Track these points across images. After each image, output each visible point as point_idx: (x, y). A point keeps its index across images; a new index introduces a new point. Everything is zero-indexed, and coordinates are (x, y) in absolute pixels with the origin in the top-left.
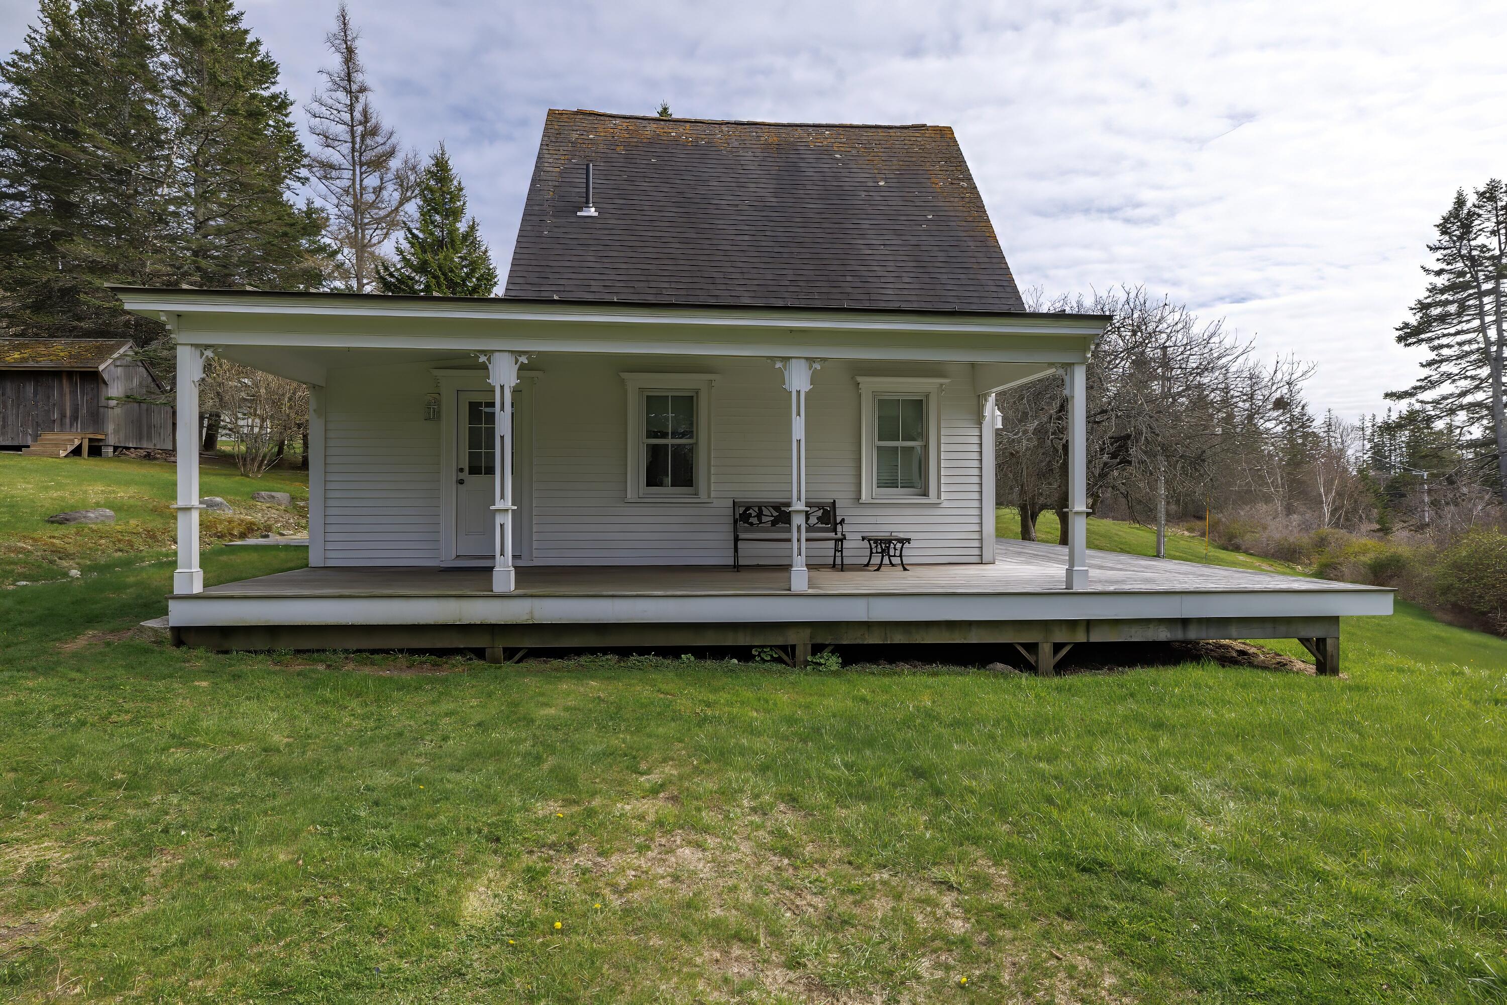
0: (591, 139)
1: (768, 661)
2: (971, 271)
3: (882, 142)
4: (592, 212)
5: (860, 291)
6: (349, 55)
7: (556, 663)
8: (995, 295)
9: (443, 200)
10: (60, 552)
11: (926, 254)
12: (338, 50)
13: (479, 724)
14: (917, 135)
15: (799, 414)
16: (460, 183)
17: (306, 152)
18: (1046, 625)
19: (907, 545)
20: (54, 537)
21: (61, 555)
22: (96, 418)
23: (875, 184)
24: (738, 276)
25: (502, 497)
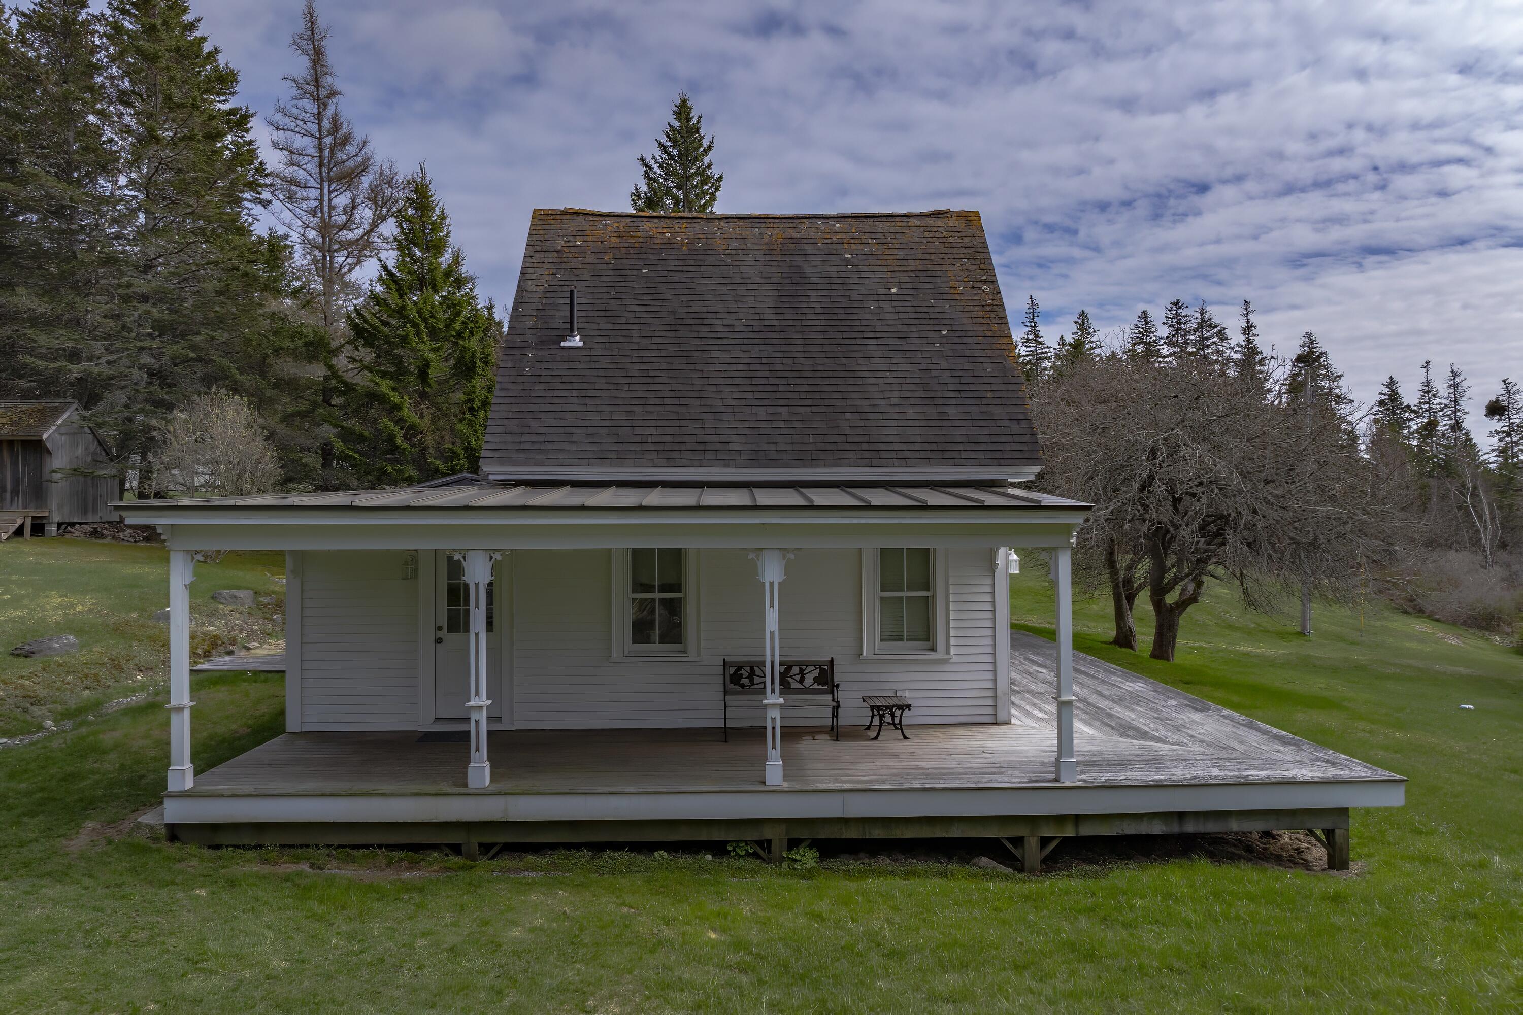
0: (578, 246)
1: (742, 857)
2: (984, 402)
3: (898, 235)
4: (577, 341)
5: (860, 431)
6: (317, 57)
7: (530, 858)
8: (1008, 431)
9: (423, 231)
10: (30, 697)
11: (936, 381)
12: (304, 53)
13: (452, 949)
14: (940, 224)
15: (772, 606)
16: (443, 210)
17: (268, 171)
18: (1033, 820)
19: (906, 712)
20: (22, 677)
21: (32, 701)
22: (38, 492)
23: (886, 292)
24: (730, 417)
25: (477, 693)
